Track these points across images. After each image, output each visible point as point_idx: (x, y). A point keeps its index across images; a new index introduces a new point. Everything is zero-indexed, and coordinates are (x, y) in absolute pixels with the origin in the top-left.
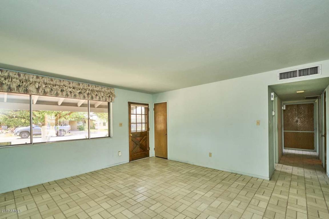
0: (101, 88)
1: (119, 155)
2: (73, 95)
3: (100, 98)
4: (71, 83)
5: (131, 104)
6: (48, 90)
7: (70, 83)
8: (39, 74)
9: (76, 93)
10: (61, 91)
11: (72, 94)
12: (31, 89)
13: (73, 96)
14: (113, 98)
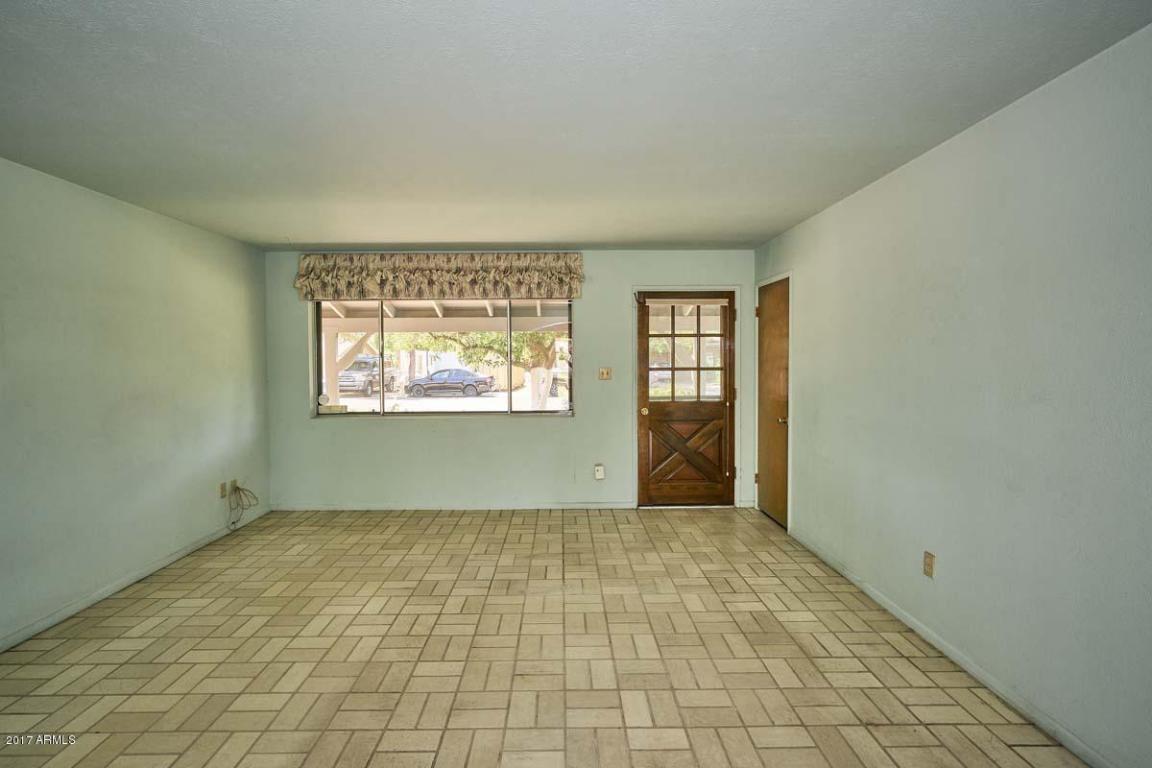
0: (534, 257)
1: (598, 477)
2: (456, 290)
3: (530, 290)
4: (453, 259)
5: (647, 300)
6: (401, 285)
7: (449, 260)
8: (385, 251)
9: (464, 285)
10: (429, 283)
11: (454, 287)
12: (371, 289)
13: (455, 292)
14: (575, 284)
